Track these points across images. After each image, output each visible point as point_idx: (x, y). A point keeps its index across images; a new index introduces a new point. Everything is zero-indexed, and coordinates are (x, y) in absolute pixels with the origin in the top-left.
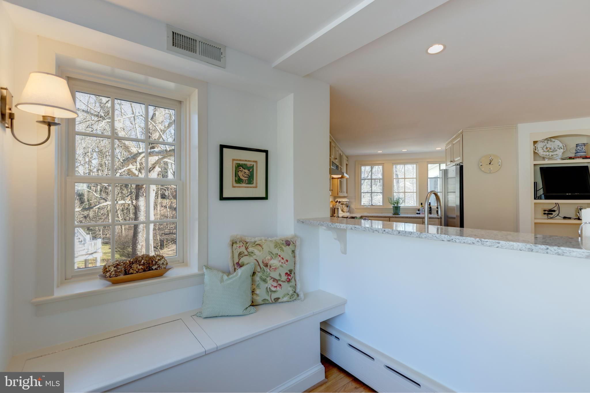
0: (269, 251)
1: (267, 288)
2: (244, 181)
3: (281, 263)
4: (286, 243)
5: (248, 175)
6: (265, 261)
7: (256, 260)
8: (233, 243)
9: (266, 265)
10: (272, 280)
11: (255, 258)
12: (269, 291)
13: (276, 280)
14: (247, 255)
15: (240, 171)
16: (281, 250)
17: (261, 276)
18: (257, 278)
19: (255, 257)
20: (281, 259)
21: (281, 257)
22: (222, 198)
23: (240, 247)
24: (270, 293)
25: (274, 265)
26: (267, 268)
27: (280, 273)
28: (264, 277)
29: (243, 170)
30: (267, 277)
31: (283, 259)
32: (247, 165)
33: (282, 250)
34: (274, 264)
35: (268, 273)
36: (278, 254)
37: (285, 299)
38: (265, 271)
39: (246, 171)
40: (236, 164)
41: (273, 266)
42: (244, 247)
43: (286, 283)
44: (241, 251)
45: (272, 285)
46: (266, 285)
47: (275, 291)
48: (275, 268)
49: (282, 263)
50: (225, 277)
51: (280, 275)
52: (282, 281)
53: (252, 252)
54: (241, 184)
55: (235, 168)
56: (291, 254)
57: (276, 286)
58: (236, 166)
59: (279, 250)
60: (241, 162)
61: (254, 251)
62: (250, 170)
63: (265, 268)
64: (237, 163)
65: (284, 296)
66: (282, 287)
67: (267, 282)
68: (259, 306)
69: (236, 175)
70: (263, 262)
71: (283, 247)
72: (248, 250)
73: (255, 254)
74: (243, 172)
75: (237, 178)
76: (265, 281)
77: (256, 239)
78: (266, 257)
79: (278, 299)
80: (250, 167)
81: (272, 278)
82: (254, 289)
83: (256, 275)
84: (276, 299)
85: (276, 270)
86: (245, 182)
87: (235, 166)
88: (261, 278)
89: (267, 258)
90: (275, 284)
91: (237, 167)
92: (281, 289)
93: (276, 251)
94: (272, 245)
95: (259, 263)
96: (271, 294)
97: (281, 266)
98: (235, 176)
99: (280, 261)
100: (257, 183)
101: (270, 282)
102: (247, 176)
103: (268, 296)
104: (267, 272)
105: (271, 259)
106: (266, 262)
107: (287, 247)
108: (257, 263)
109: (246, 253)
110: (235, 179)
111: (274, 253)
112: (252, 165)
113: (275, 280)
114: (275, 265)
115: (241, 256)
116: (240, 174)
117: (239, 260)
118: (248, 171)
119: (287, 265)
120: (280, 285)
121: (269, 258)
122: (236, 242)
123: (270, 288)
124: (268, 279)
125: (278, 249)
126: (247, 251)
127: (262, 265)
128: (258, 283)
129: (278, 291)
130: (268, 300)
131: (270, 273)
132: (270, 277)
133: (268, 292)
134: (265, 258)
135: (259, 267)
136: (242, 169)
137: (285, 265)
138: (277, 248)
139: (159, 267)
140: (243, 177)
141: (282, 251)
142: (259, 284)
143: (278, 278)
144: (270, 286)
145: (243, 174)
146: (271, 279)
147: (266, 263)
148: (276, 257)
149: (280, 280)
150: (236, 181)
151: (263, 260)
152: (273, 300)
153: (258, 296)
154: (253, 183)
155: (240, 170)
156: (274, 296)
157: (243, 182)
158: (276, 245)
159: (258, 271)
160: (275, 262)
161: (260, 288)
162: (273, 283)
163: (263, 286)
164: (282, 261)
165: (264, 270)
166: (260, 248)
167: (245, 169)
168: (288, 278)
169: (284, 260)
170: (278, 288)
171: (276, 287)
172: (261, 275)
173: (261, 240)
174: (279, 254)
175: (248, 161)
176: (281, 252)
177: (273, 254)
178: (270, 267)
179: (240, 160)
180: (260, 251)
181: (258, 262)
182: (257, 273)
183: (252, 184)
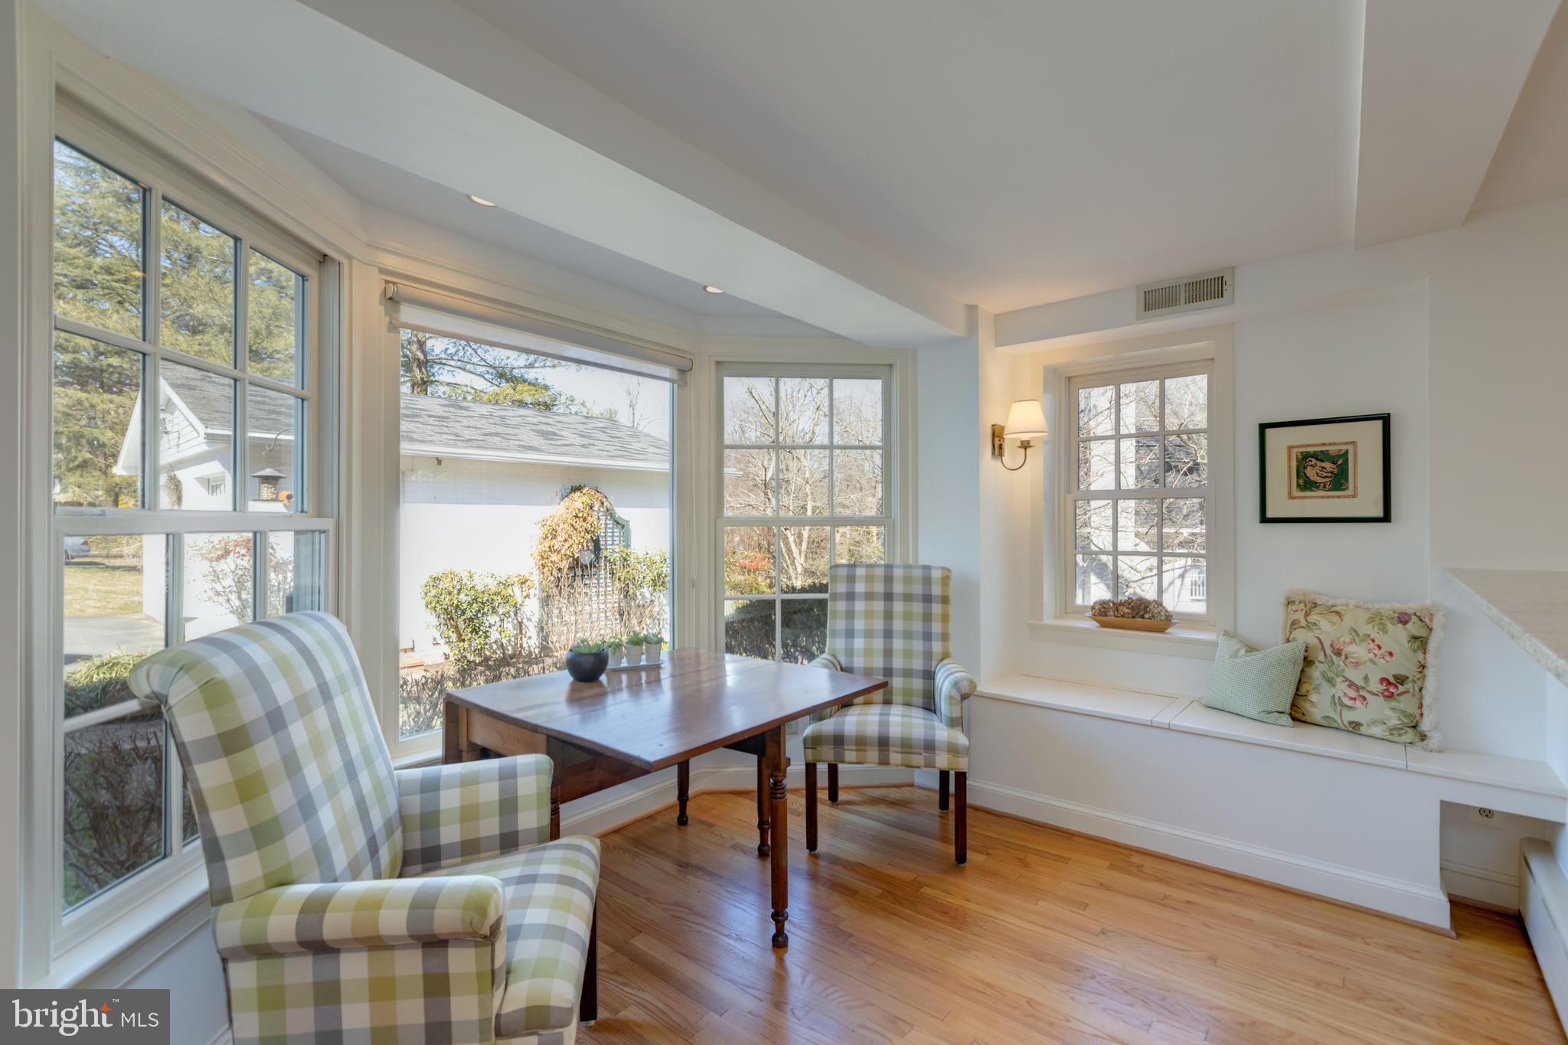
0: (1351, 628)
1: (1334, 696)
2: (1322, 485)
3: (1371, 656)
4: (1399, 618)
5: (1332, 473)
6: (1337, 645)
7: (1318, 638)
8: (1290, 602)
9: (1338, 653)
10: (1347, 683)
11: (1317, 635)
12: (1337, 702)
13: (1355, 685)
14: (1303, 627)
15: (1311, 465)
16: (1379, 629)
17: (1325, 671)
18: (1316, 672)
19: (1317, 633)
20: (1376, 647)
21: (1376, 643)
22: (1264, 519)
23: (1296, 611)
24: (1339, 708)
25: (1355, 655)
26: (1339, 659)
27: (1367, 675)
28: (1330, 674)
29: (1318, 463)
30: (1337, 676)
31: (1379, 647)
32: (1328, 454)
33: (1384, 630)
34: (1354, 653)
35: (1339, 669)
36: (1369, 636)
37: (1377, 731)
38: (1334, 663)
39: (1328, 465)
40: (1299, 454)
41: (1352, 658)
42: (1303, 612)
43: (1381, 699)
44: (1295, 618)
45: (1345, 694)
46: (1333, 691)
47: (1350, 708)
48: (1357, 663)
49: (1376, 655)
50: (1242, 652)
51: (1366, 678)
52: (1369, 692)
53: (1315, 623)
54: (1313, 491)
55: (1297, 461)
56: (1406, 642)
57: (1353, 697)
58: (1300, 457)
59: (1376, 628)
60: (1311, 450)
61: (1319, 621)
62: (1337, 461)
63: (1334, 657)
64: (1302, 453)
65: (1374, 722)
66: (1367, 703)
67: (1334, 685)
68: (1318, 727)
69: (1300, 473)
70: (1332, 645)
71: (1388, 624)
72: (1308, 618)
73: (1320, 629)
74: (1317, 467)
75: (1301, 482)
76: (1331, 681)
77: (1338, 602)
78: (1342, 637)
79: (1359, 725)
80: (1338, 455)
81: (1347, 680)
82: (1308, 692)
83: (1314, 667)
84: (1353, 722)
85: (1360, 667)
86: (1324, 487)
87: (1297, 458)
88: (1323, 674)
89: (1342, 639)
90: (1352, 693)
91: (1302, 459)
92: (1364, 707)
93: (1366, 629)
94: (1363, 616)
95: (1323, 645)
96: (1341, 711)
97: (1371, 661)
98: (1298, 477)
99: (1370, 651)
100: (1355, 488)
101: (1341, 688)
102: (1330, 474)
103: (1335, 712)
104: (1338, 665)
105: (1351, 643)
106: (1338, 647)
107: (1400, 626)
108: (1320, 646)
109: (1303, 623)
110: (1297, 482)
111: (1361, 634)
112: (1343, 452)
113: (1352, 685)
114: (1357, 657)
115: (1294, 627)
116: (1310, 472)
117: (1291, 633)
118: (1331, 465)
119: (1387, 661)
120: (1364, 699)
121: (1348, 640)
122: (1294, 602)
123: (1339, 697)
124: (1339, 680)
125: (1373, 627)
126: (1306, 620)
127: (1329, 652)
128: (1317, 682)
129: (1357, 709)
130: (1334, 721)
131: (1343, 670)
132: (1343, 676)
133: (1335, 704)
134: (1338, 639)
135: (1322, 654)
136: (1314, 461)
137: (1381, 660)
138: (1371, 625)
139: (1153, 616)
140: (1319, 478)
141: (1380, 632)
142: (1318, 685)
143: (1360, 682)
144: (1340, 694)
145: (1318, 472)
146: (1343, 681)
147: (1338, 649)
148: (1364, 640)
149: (1364, 688)
150: (1299, 486)
151: (1333, 641)
152: (1346, 724)
153: (1315, 707)
154: (1347, 488)
155: (1310, 463)
156: (1349, 716)
157: (1318, 488)
158: (1372, 618)
159: (1320, 660)
160: (1358, 651)
161: (1320, 694)
162: (1348, 689)
163: (1327, 691)
164: (1376, 651)
165: (1332, 661)
166: (1335, 618)
167: (1322, 461)
168: (1387, 690)
169: (1382, 651)
170: (1357, 702)
171: (1354, 699)
172: (1325, 669)
173: (1347, 604)
174: (1372, 637)
175: (1330, 444)
176: (1378, 633)
177: (1358, 635)
178: (1346, 658)
179: (1307, 446)
180: (1334, 624)
181: (1321, 642)
182: (1317, 663)
183: (1343, 490)
